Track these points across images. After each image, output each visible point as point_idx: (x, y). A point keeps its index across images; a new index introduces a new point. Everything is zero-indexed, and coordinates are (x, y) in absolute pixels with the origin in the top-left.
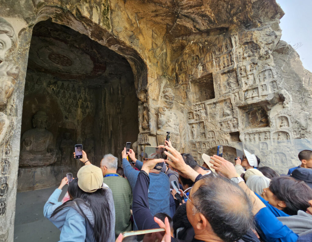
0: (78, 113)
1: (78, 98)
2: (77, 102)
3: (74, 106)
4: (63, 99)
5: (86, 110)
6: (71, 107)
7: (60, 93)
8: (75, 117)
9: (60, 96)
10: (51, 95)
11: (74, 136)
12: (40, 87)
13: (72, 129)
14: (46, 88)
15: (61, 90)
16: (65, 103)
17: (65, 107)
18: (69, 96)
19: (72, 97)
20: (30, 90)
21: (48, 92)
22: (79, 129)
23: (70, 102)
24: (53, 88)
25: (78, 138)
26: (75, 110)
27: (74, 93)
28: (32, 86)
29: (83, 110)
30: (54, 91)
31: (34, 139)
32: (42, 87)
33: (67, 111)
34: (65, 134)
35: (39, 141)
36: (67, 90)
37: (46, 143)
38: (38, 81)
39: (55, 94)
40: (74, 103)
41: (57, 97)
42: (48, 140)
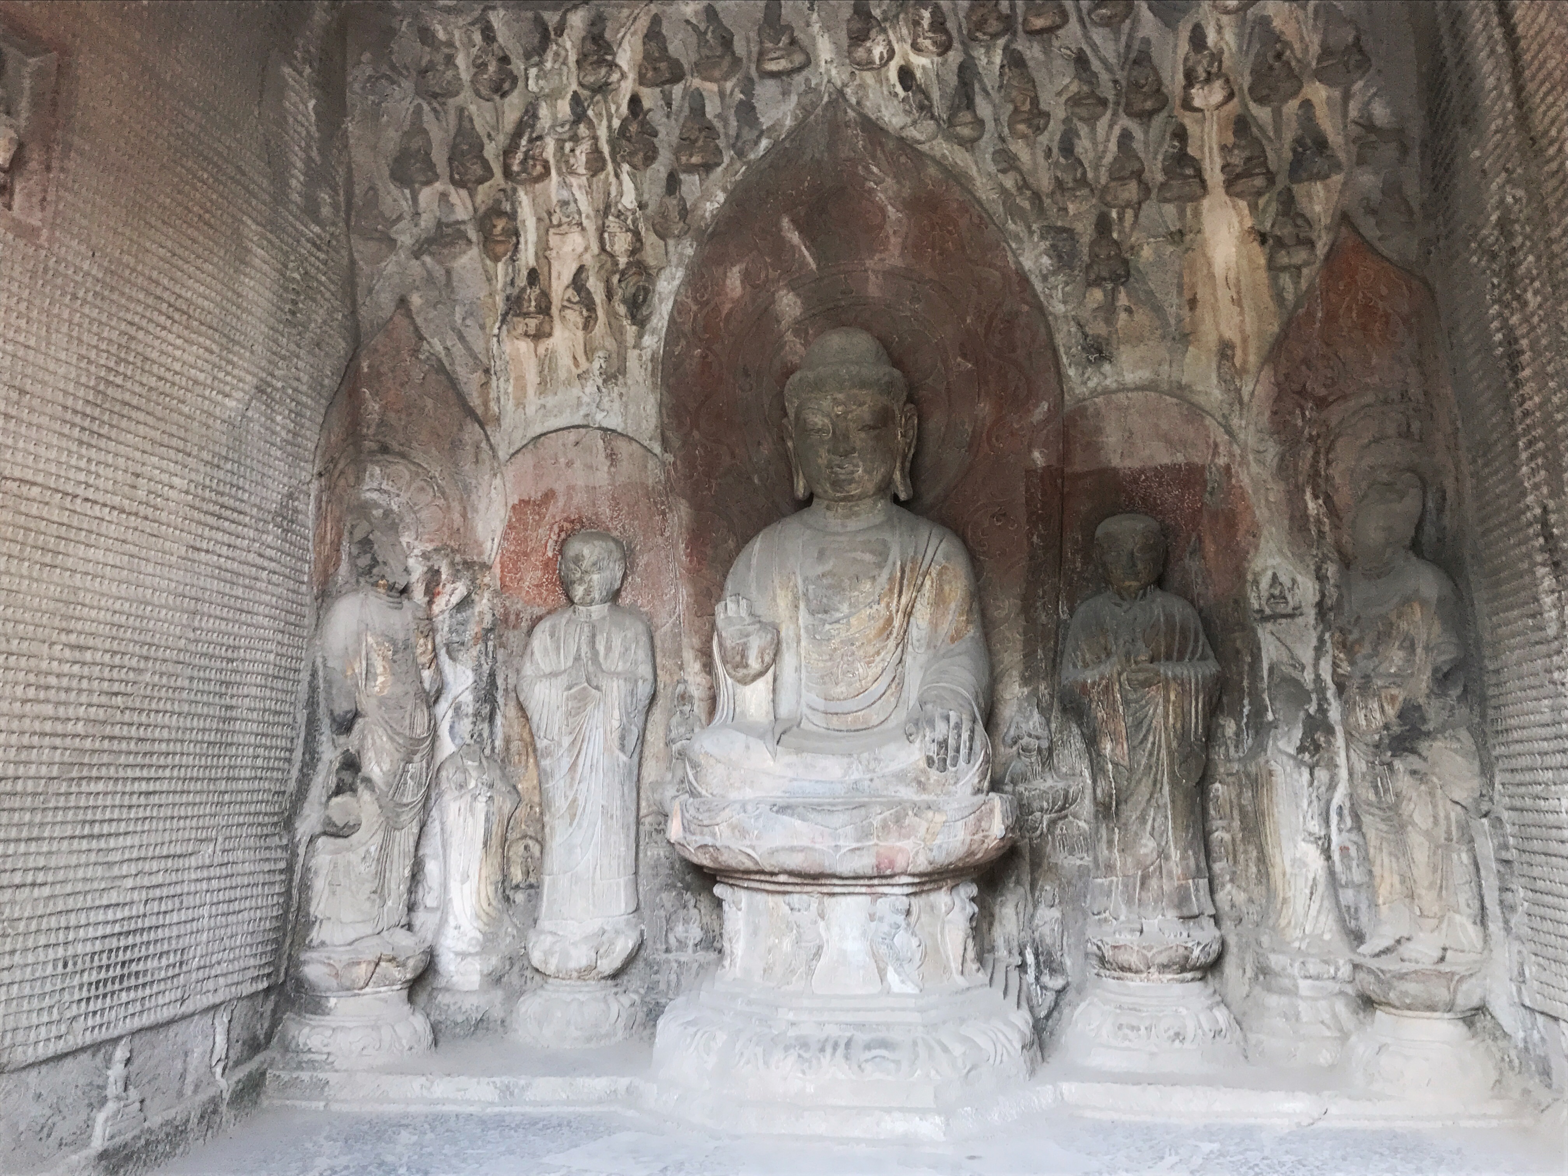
0: (1210, 265)
1: (1180, 77)
2: (1181, 134)
4: (1019, 148)
5: (1299, 191)
6: (1121, 218)
7: (977, 87)
8: (1186, 312)
9: (990, 125)
10: (902, 139)
11: (1210, 548)
12: (794, 98)
13: (1174, 469)
14: (848, 91)
15: (983, 50)
16: (1044, 182)
17: (1064, 230)
18: (1074, 88)
19: (1108, 92)
20: (732, 158)
21: (873, 117)
22: (1251, 457)
23: (1101, 158)
24: (902, 63)
25: (1264, 570)
26: (1171, 234)
27: (1117, 40)
28: (733, 111)
29: (1268, 203)
30: (920, 96)
31: (802, 606)
32: (809, 90)
33: (1089, 267)
34: (1099, 532)
35: (837, 626)
36: (1039, 23)
37: (903, 642)
38: (769, 45)
39: (932, 117)
40: (1142, 155)
41: (963, 142)
42: (918, 606)
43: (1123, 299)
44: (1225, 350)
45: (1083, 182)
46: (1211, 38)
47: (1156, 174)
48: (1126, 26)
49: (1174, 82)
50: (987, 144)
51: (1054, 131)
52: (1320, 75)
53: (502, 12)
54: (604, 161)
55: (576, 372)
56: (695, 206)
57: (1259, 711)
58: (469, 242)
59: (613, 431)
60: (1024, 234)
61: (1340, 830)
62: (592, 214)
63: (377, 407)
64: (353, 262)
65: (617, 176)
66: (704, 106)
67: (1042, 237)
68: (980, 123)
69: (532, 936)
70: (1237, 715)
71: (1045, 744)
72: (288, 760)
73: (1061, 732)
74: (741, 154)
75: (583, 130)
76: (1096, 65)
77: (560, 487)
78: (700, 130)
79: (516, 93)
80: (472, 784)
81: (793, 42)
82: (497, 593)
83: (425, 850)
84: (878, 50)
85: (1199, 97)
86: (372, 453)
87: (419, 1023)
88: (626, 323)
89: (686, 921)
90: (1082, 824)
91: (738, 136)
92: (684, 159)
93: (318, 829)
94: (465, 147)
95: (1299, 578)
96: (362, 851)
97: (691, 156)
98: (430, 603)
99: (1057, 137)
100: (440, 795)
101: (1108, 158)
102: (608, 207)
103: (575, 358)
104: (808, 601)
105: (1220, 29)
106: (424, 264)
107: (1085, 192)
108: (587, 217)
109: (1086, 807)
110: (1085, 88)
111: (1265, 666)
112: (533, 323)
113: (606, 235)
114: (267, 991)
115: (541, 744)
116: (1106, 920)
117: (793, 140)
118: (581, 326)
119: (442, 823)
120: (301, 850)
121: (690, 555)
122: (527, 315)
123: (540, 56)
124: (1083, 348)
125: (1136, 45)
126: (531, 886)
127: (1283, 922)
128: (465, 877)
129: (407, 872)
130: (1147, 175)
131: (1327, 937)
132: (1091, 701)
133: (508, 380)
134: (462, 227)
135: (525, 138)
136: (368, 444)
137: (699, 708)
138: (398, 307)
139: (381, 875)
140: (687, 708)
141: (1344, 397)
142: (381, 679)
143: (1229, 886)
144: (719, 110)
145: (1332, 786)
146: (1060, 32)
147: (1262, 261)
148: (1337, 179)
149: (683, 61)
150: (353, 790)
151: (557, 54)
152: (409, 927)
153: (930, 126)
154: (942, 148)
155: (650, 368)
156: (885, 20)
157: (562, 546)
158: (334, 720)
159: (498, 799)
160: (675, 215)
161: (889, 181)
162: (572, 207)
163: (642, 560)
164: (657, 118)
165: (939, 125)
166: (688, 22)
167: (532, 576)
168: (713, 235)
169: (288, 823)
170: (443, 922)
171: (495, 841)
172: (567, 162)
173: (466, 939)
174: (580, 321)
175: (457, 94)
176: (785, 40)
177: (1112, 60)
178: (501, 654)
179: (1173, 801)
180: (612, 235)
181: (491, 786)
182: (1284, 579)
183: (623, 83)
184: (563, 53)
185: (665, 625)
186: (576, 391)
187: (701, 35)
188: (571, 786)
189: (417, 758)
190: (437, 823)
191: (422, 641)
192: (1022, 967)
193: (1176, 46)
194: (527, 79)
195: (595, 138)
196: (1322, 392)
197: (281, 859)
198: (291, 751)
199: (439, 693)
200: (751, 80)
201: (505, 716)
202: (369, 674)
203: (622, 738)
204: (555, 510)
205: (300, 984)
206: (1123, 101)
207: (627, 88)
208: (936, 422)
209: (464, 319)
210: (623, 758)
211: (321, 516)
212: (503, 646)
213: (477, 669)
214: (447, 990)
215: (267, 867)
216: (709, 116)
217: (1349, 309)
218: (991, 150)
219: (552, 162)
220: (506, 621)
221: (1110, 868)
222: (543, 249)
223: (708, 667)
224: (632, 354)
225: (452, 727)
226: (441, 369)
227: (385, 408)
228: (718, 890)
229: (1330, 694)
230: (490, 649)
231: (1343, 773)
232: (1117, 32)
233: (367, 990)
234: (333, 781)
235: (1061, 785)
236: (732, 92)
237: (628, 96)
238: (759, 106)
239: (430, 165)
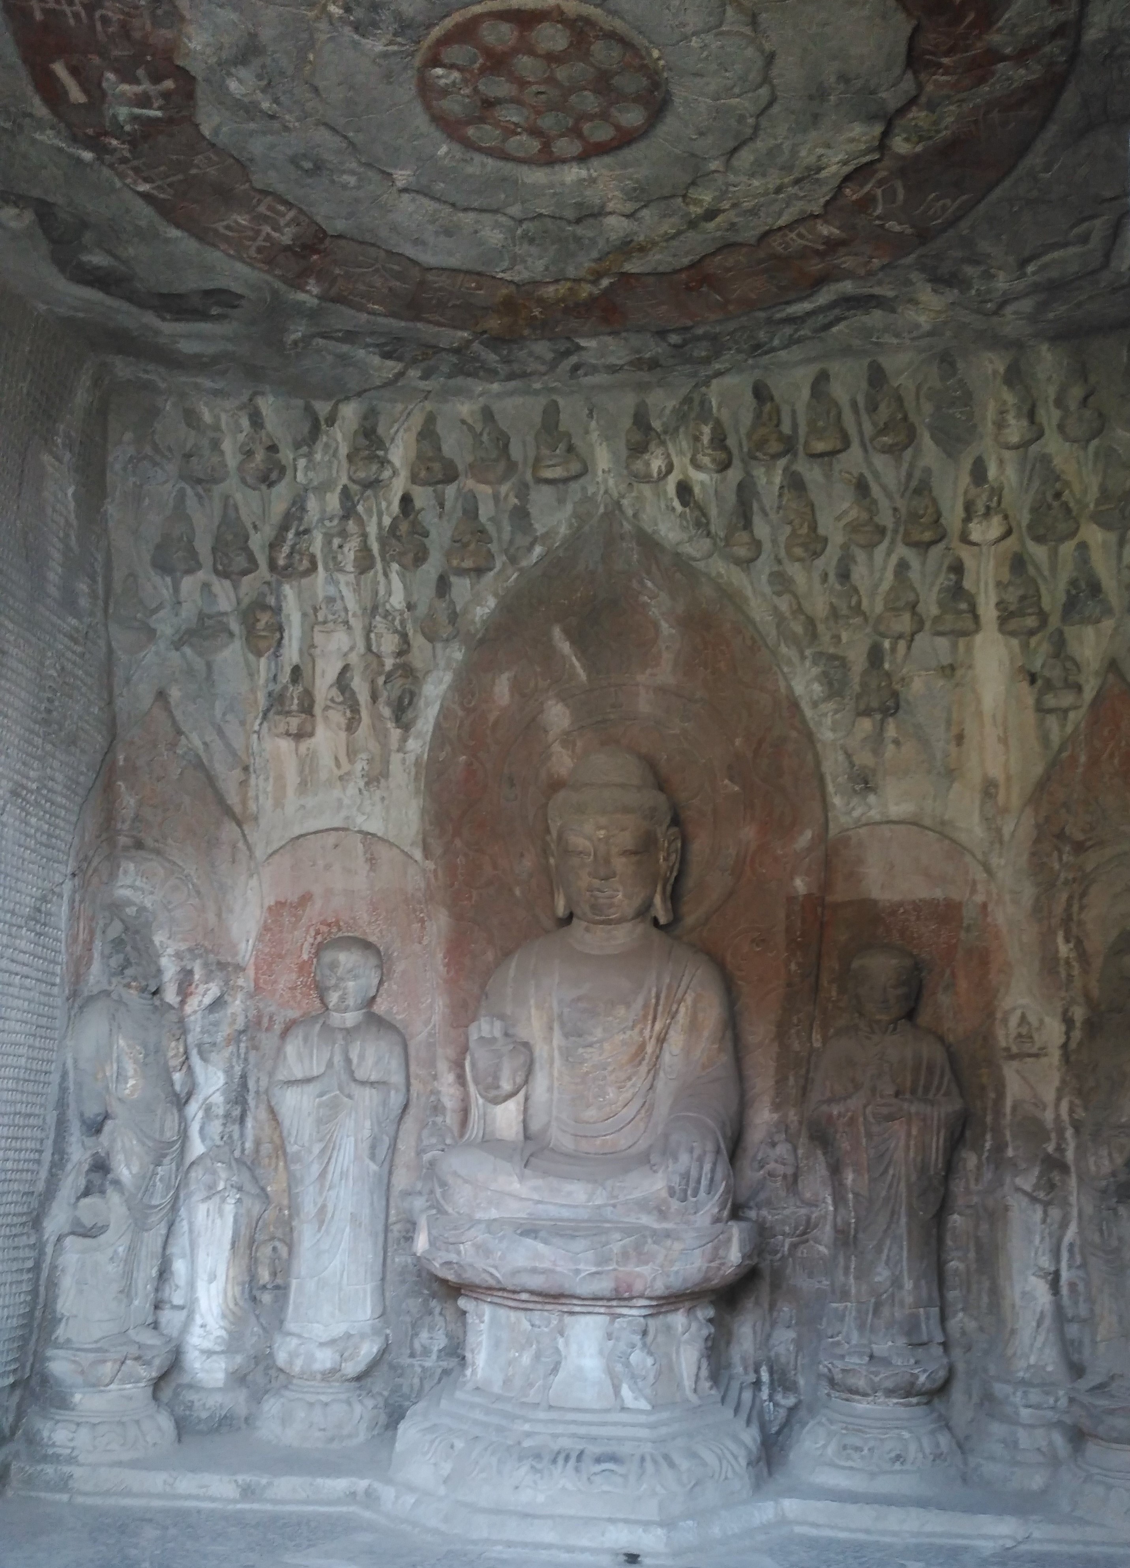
0: (979, 701)
1: (958, 510)
2: (958, 568)
3: (919, 625)
4: (795, 571)
5: (1070, 632)
6: (893, 649)
7: (755, 506)
8: (953, 749)
9: (767, 546)
10: (678, 554)
11: (963, 984)
12: (569, 508)
13: (932, 904)
14: (625, 502)
16: (819, 606)
17: (833, 657)
18: (854, 513)
19: (886, 519)
20: (504, 564)
21: (650, 531)
22: (1007, 897)
23: (876, 586)
24: (681, 477)
25: (1014, 1009)
26: (943, 668)
27: (898, 468)
29: (1039, 644)
30: (697, 513)
31: (556, 1026)
32: (585, 499)
33: (859, 697)
34: (855, 964)
35: (590, 1050)
36: (820, 447)
37: (655, 1067)
38: (545, 452)
39: (709, 534)
40: (917, 585)
41: (739, 562)
42: (672, 1033)
43: (891, 731)
44: (989, 789)
45: (858, 610)
46: (992, 472)
47: (930, 607)
48: (908, 453)
49: (953, 517)
50: (764, 566)
51: (830, 558)
52: (1098, 519)
53: (271, 399)
54: (372, 557)
55: (337, 773)
56: (465, 610)
57: (999, 1148)
58: (231, 635)
59: (373, 835)
60: (796, 660)
61: (1070, 1267)
62: (359, 612)
63: (132, 802)
64: (110, 651)
65: (386, 575)
66: (477, 508)
67: (815, 663)
68: (757, 545)
69: (278, 1339)
70: (977, 1148)
71: (790, 1171)
72: (38, 1162)
73: (807, 1158)
74: (513, 560)
75: (352, 526)
77: (317, 890)
78: (472, 533)
79: (283, 483)
80: (221, 1186)
81: (570, 449)
82: (251, 996)
83: (173, 1250)
84: (657, 464)
85: (976, 532)
86: (126, 848)
87: (165, 1422)
88: (390, 725)
89: (431, 1329)
90: (822, 1249)
91: (511, 542)
92: (455, 561)
93: (67, 1229)
94: (230, 537)
95: (1047, 1020)
96: (110, 1252)
97: (463, 559)
98: (183, 1002)
99: (834, 562)
100: (189, 1196)
101: (886, 586)
102: (375, 609)
103: (336, 759)
104: (563, 1025)
105: (1001, 462)
106: (184, 656)
107: (857, 620)
108: (354, 615)
109: (827, 1232)
110: (865, 516)
111: (1009, 1103)
112: (294, 723)
113: (372, 636)
114: (13, 1386)
115: (292, 1149)
116: (838, 1344)
117: (566, 549)
118: (344, 726)
119: (191, 1224)
120: (49, 1249)
121: (447, 965)
122: (288, 713)
123: (309, 446)
124: (850, 778)
126: (277, 1287)
127: (1010, 1352)
128: (212, 1278)
129: (154, 1272)
130: (920, 608)
131: (1050, 1368)
132: (836, 1132)
133: (267, 779)
134: (225, 620)
135: (292, 531)
136: (123, 840)
137: (451, 1119)
138: (156, 700)
139: (128, 1275)
140: (439, 1119)
141: (1101, 843)
142: (131, 1082)
143: (961, 1315)
144: (492, 514)
145: (1064, 1225)
147: (1030, 701)
148: (1108, 624)
150: (102, 1192)
151: (327, 446)
152: (155, 1325)
153: (706, 543)
154: (719, 567)
155: (413, 773)
157: (319, 949)
158: (83, 1122)
159: (248, 1202)
160: (443, 618)
161: (663, 596)
162: (338, 605)
163: (400, 967)
164: (429, 519)
165: (715, 544)
166: (463, 422)
167: (286, 978)
168: (482, 642)
169: (36, 1222)
170: (190, 1318)
171: (243, 1243)
172: (334, 557)
173: (212, 1337)
174: (343, 722)
175: (223, 480)
176: (562, 446)
177: (893, 487)
178: (253, 1056)
179: (910, 1232)
180: (379, 636)
181: (240, 1189)
182: (1033, 1019)
183: (394, 481)
184: (334, 445)
185: (419, 1035)
186: (336, 793)
187: (477, 436)
188: (321, 1193)
189: (166, 1161)
190: (185, 1223)
191: (173, 1044)
192: (757, 1384)
193: (957, 478)
194: (295, 470)
195: (364, 535)
196: (1079, 836)
197: (29, 1258)
198: (40, 1152)
199: (189, 1095)
200: (526, 486)
201: (255, 1119)
202: (121, 1076)
203: (373, 1148)
204: (313, 912)
205: (45, 1379)
206: (902, 529)
207: (399, 486)
208: (700, 846)
209: (224, 714)
210: (374, 1167)
211: (74, 917)
212: (256, 1048)
213: (228, 1072)
214: (190, 1386)
215: (15, 1266)
216: (483, 518)
217: (1112, 756)
218: (767, 571)
220: (259, 1023)
221: (845, 1295)
222: (308, 648)
223: (461, 1079)
224: (396, 759)
225: (202, 1129)
226: (200, 765)
227: (140, 803)
228: (462, 1303)
229: (1069, 1133)
230: (242, 1051)
231: (1075, 1212)
233: (112, 1387)
234: (82, 1182)
235: (803, 1211)
236: (507, 496)
237: (400, 494)
238: (533, 511)
239: (193, 554)
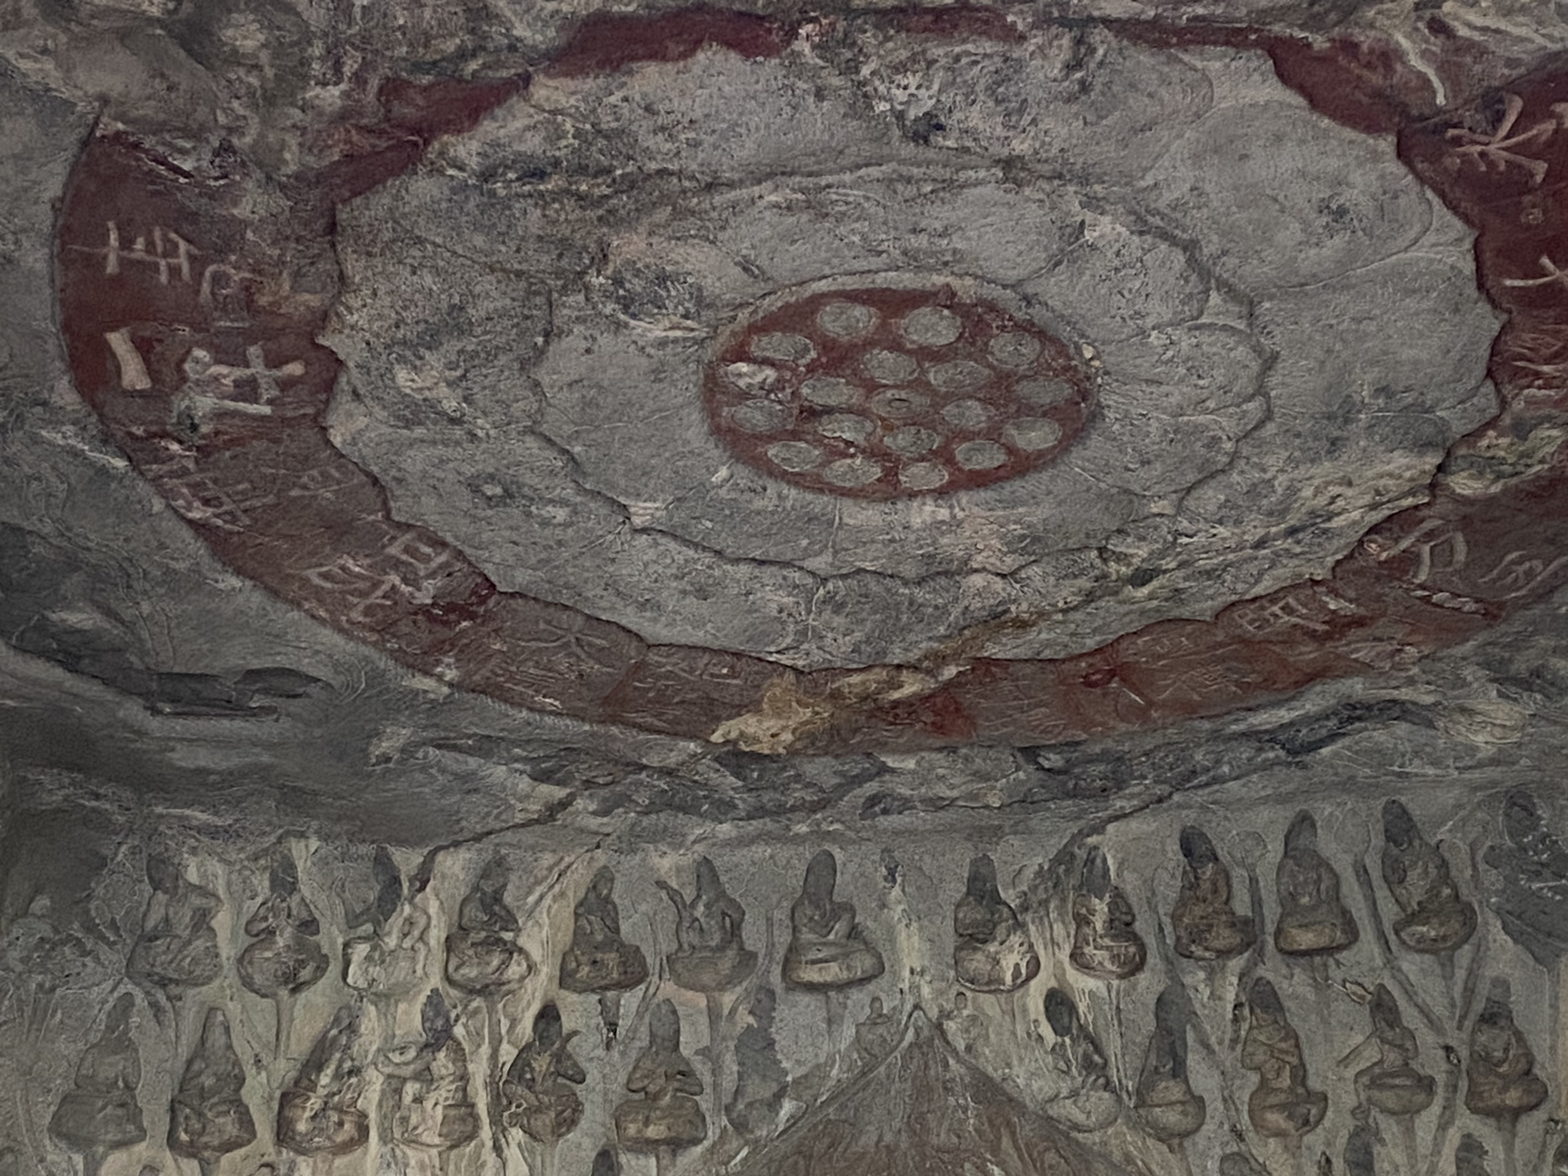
4: (1270, 1154)
7: (1190, 1036)
12: (849, 1032)
14: (951, 1026)
15: (1202, 975)
18: (1371, 1054)
19: (1434, 1066)
20: (723, 1131)
21: (997, 1076)
24: (1053, 983)
27: (1448, 977)
28: (732, 1045)
30: (1084, 1046)
32: (877, 1018)
36: (1306, 939)
38: (807, 936)
39: (1107, 1086)
41: (1164, 1135)
50: (1211, 1144)
51: (1336, 1130)
53: (315, 843)
54: (474, 1118)
66: (678, 1032)
68: (1196, 1105)
74: (741, 1126)
75: (442, 1062)
76: (1410, 1017)
78: (666, 1076)
81: (854, 932)
84: (1010, 960)
91: (738, 1092)
92: (632, 1130)
94: (208, 1082)
97: (647, 1122)
99: (1342, 1141)
110: (1393, 1058)
117: (842, 1107)
123: (377, 924)
125: (1484, 989)
135: (329, 1071)
144: (706, 1042)
146: (1342, 956)
149: (647, 951)
151: (410, 922)
153: (1103, 1100)
154: (1127, 1143)
156: (1025, 908)
164: (588, 1050)
165: (1119, 1102)
166: (661, 884)
172: (405, 1120)
176: (840, 927)
177: (1439, 1010)
184: (423, 921)
187: (685, 907)
194: (347, 964)
195: (464, 1078)
200: (771, 994)
206: (1464, 1084)
207: (536, 991)
216: (687, 1050)
218: (1218, 1152)
219: (373, 1116)
232: (1447, 965)
236: (733, 1011)
237: (535, 1008)
238: (782, 1039)
239: (134, 1115)
